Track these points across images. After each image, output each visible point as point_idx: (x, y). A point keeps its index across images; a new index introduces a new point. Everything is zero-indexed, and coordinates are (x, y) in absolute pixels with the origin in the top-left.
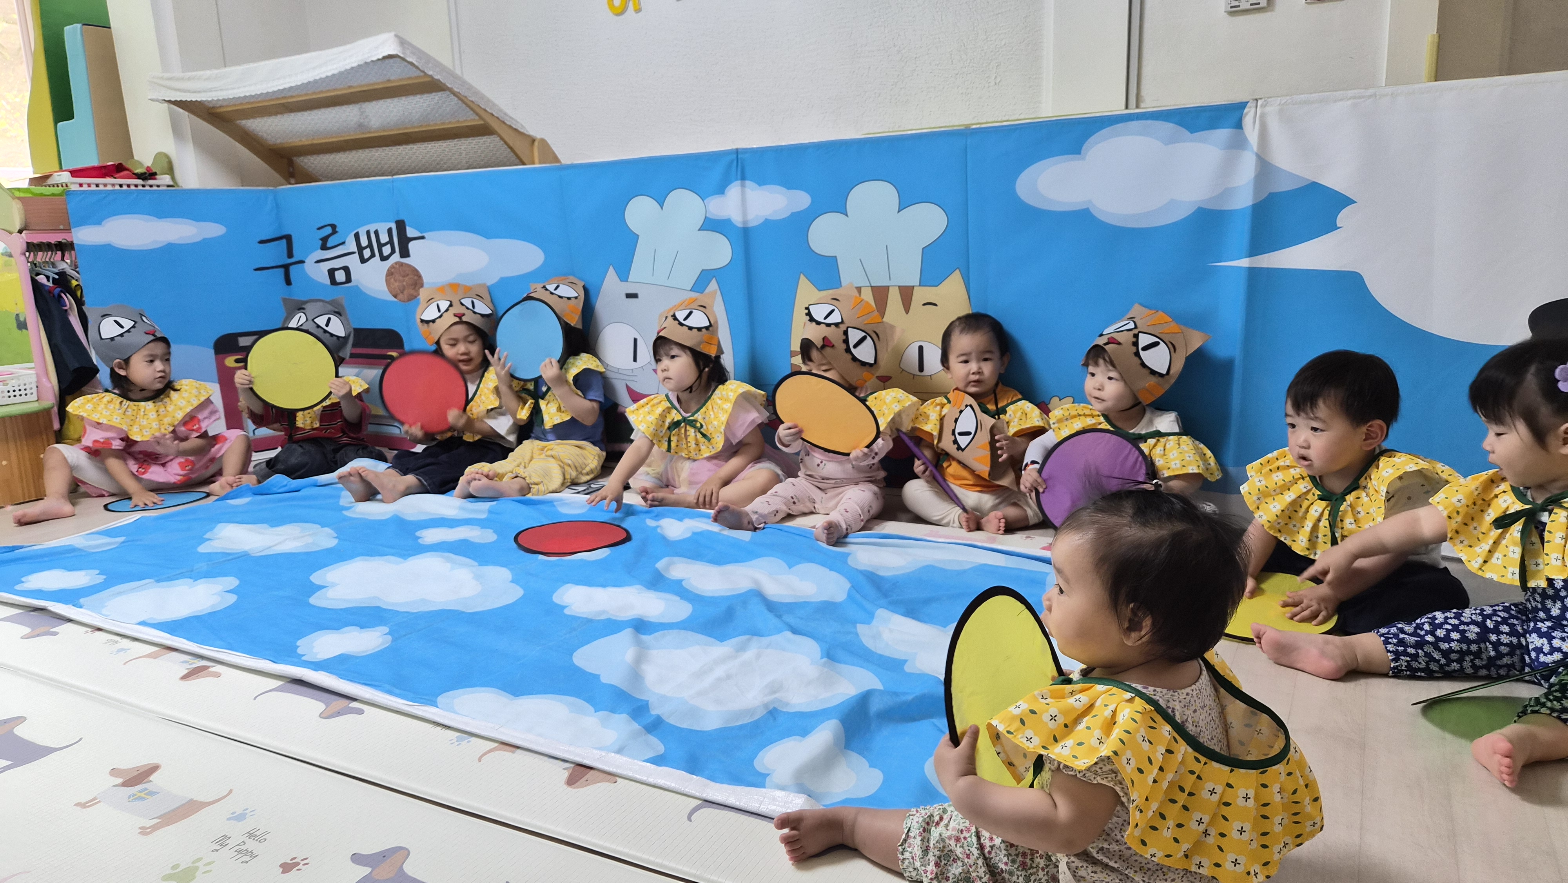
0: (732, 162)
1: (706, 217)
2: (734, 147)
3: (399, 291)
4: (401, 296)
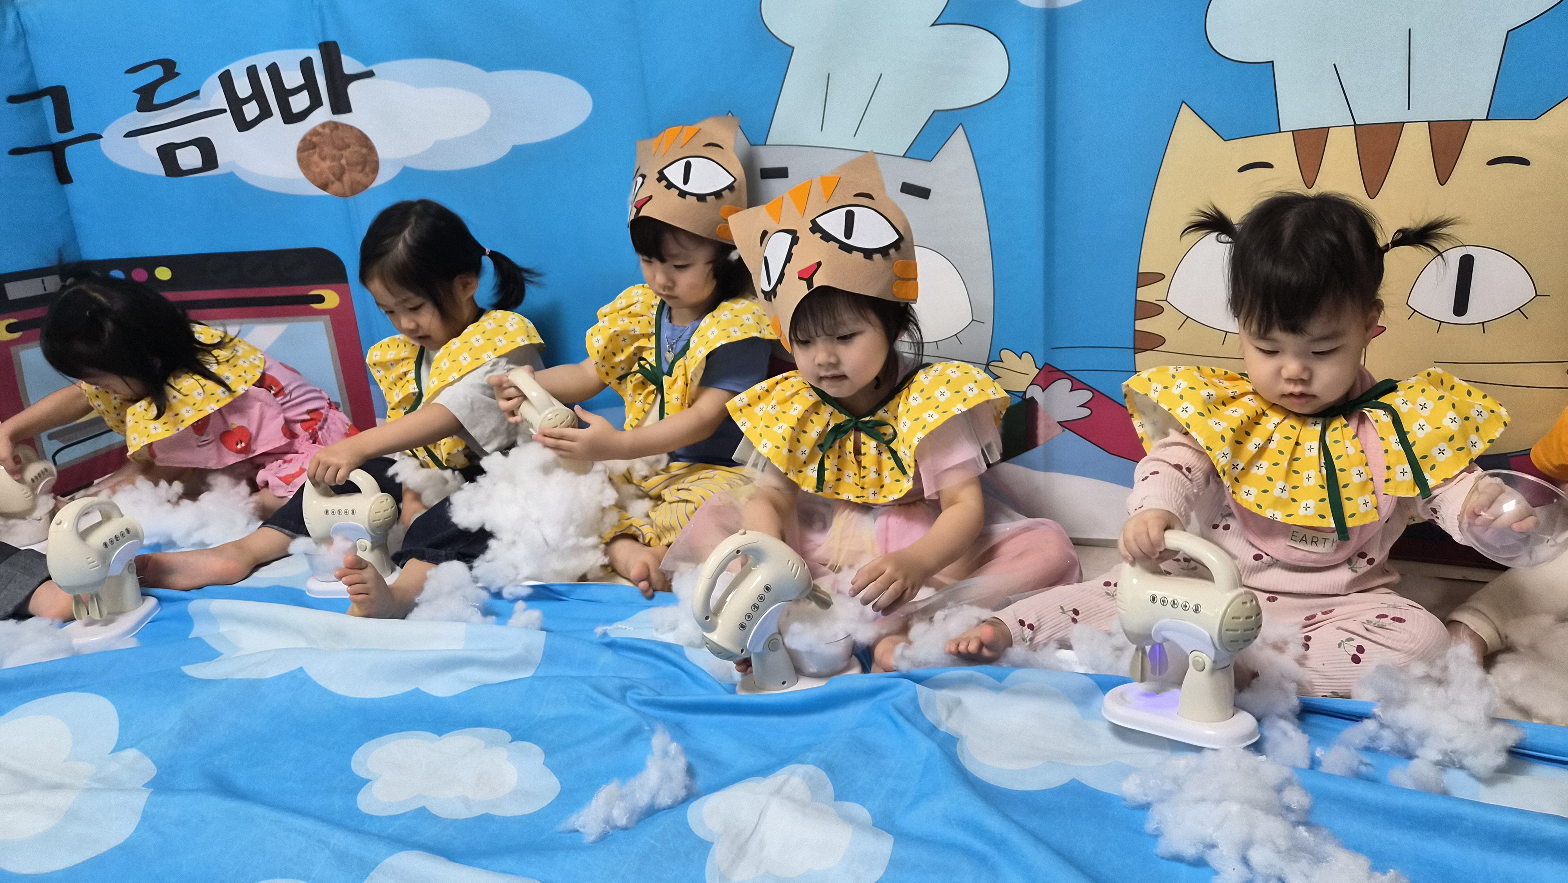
3: (332, 178)
4: (337, 186)
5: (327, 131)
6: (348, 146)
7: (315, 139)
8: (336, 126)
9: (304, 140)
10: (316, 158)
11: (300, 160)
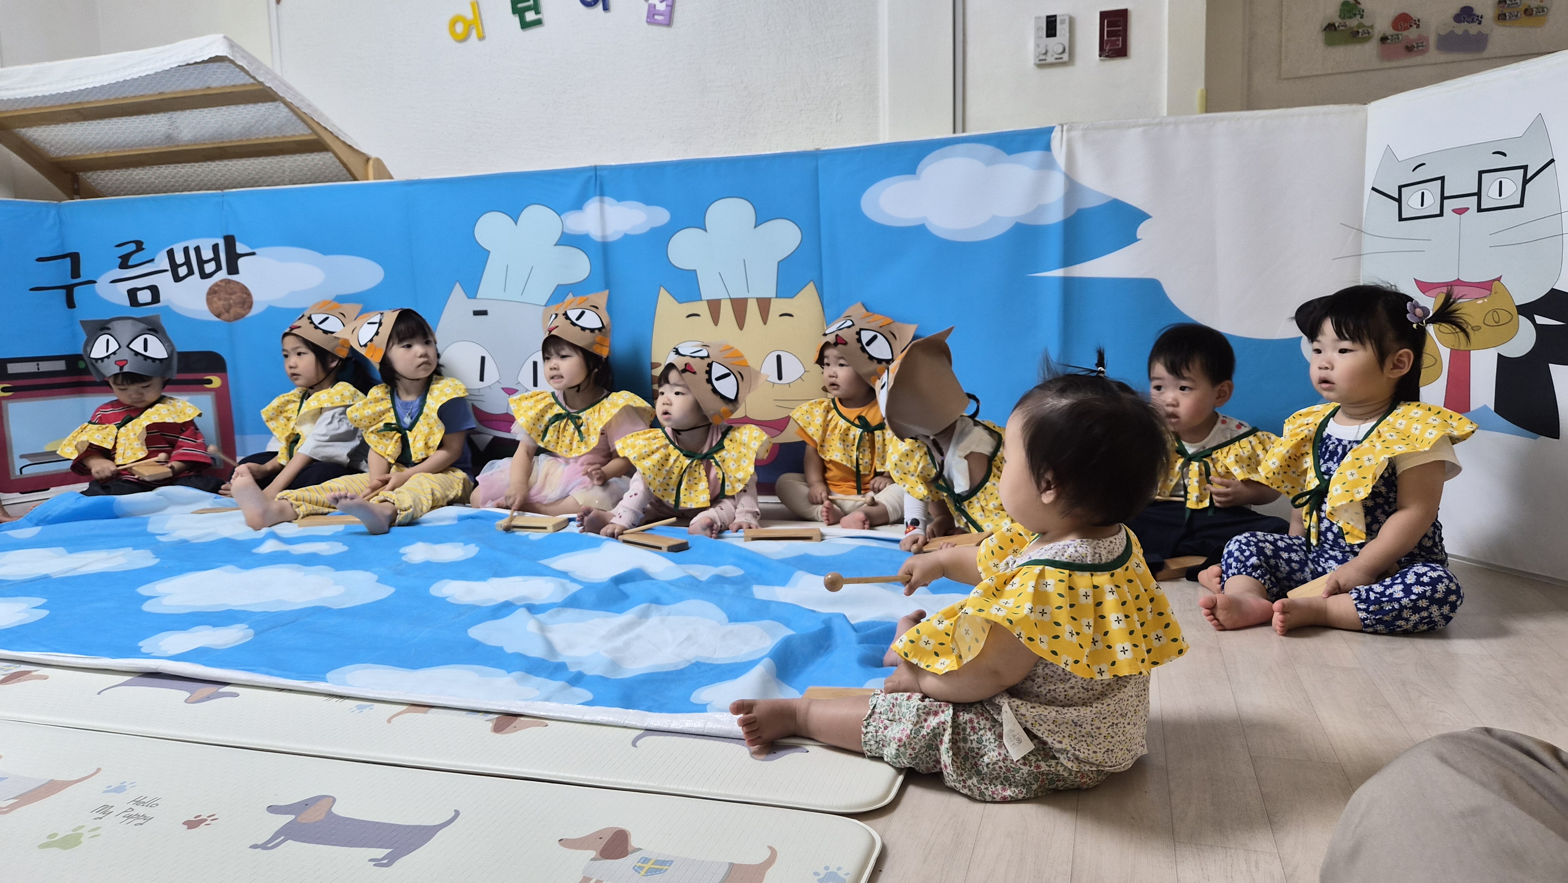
0: (591, 177)
1: (563, 232)
2: (593, 164)
3: (223, 311)
4: (226, 316)
5: (223, 284)
6: (235, 293)
7: (216, 288)
8: (229, 282)
9: (211, 289)
10: (215, 299)
11: (208, 300)
